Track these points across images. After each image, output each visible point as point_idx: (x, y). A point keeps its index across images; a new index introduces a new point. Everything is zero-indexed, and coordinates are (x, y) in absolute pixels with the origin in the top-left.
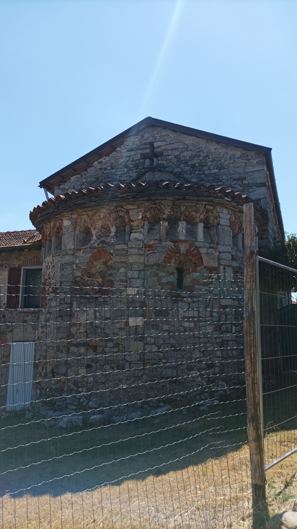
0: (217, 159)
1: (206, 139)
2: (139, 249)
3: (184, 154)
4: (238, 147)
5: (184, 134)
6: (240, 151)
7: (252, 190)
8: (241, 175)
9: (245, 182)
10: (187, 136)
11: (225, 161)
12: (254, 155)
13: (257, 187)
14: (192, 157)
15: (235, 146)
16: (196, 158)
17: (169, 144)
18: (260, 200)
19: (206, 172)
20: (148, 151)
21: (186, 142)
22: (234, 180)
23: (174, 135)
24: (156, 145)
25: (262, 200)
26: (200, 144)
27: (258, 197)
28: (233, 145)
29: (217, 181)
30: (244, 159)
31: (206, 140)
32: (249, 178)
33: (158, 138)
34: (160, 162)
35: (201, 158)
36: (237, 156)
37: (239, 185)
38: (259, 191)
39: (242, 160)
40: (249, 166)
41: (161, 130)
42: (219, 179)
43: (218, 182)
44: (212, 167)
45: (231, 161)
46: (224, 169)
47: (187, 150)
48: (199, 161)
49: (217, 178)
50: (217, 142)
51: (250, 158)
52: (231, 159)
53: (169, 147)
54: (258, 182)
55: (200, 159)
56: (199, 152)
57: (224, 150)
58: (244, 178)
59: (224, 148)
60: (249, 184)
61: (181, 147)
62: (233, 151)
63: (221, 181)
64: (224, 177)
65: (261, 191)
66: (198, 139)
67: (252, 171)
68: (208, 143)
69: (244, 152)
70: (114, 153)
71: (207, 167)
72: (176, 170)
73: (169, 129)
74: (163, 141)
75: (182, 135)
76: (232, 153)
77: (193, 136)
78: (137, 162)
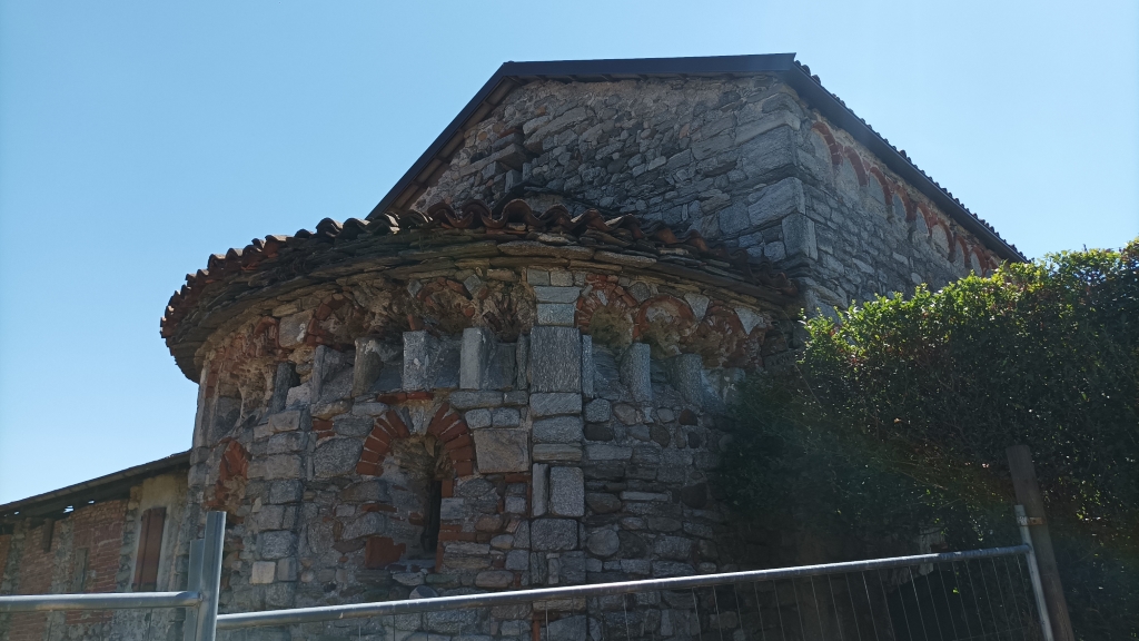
0: (660, 128)
1: (635, 79)
2: (292, 434)
3: (585, 135)
4: (711, 78)
5: (586, 81)
6: (719, 88)
7: (755, 195)
8: (722, 158)
9: (734, 175)
10: (591, 86)
11: (682, 126)
12: (754, 89)
13: (768, 182)
14: (603, 139)
15: (704, 78)
16: (612, 139)
17: (554, 118)
18: (779, 221)
19: (637, 171)
20: (511, 149)
21: (589, 103)
22: (707, 175)
23: (564, 91)
24: (526, 129)
25: (784, 221)
26: (620, 99)
27: (771, 214)
28: (699, 77)
29: (663, 190)
30: (728, 109)
31: (634, 82)
32: (745, 161)
33: (531, 109)
34: (536, 171)
35: (624, 135)
36: (710, 104)
37: (720, 188)
38: (774, 195)
39: (725, 111)
40: (743, 124)
41: (537, 89)
42: (668, 183)
43: (664, 192)
44: (649, 154)
45: (696, 124)
46: (681, 150)
47: (590, 121)
48: (619, 145)
49: (661, 181)
50: (661, 78)
51: (744, 100)
52: (695, 116)
53: (553, 127)
54: (771, 167)
55: (622, 138)
56: (618, 120)
57: (677, 97)
58: (733, 165)
59: (677, 92)
60: (747, 178)
61: (580, 119)
62: (699, 92)
63: (673, 188)
64: (679, 174)
65: (778, 193)
66: (617, 85)
67: (753, 139)
68: (639, 88)
69: (729, 87)
70: (447, 173)
71: (639, 155)
72: (569, 184)
73: (554, 80)
74: (542, 114)
75: (582, 86)
76: (697, 99)
77: (605, 81)
78: (490, 183)
